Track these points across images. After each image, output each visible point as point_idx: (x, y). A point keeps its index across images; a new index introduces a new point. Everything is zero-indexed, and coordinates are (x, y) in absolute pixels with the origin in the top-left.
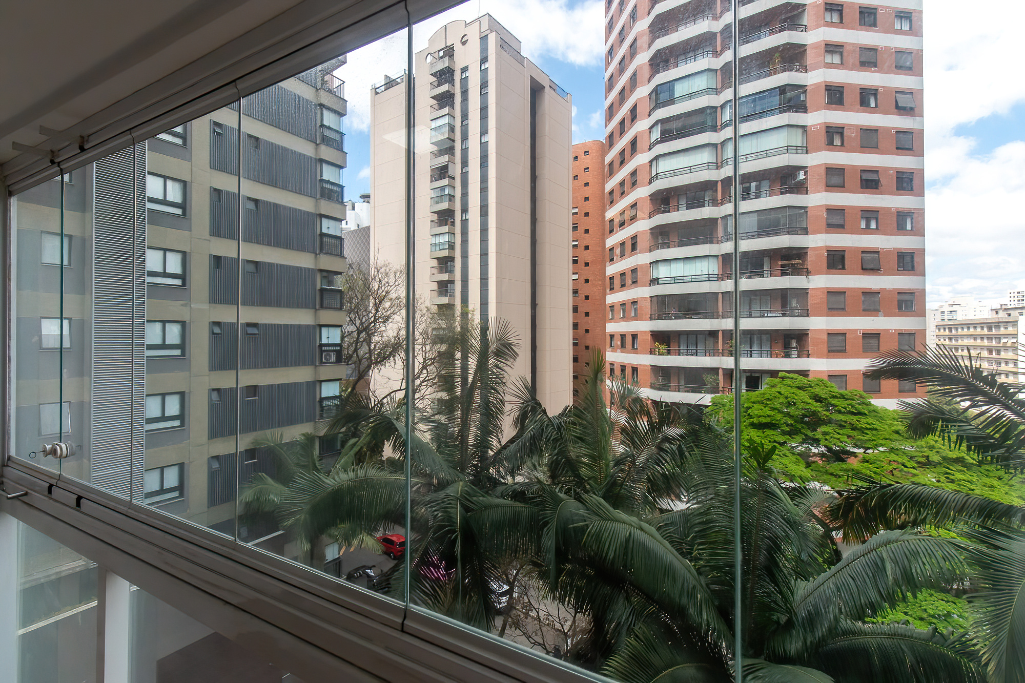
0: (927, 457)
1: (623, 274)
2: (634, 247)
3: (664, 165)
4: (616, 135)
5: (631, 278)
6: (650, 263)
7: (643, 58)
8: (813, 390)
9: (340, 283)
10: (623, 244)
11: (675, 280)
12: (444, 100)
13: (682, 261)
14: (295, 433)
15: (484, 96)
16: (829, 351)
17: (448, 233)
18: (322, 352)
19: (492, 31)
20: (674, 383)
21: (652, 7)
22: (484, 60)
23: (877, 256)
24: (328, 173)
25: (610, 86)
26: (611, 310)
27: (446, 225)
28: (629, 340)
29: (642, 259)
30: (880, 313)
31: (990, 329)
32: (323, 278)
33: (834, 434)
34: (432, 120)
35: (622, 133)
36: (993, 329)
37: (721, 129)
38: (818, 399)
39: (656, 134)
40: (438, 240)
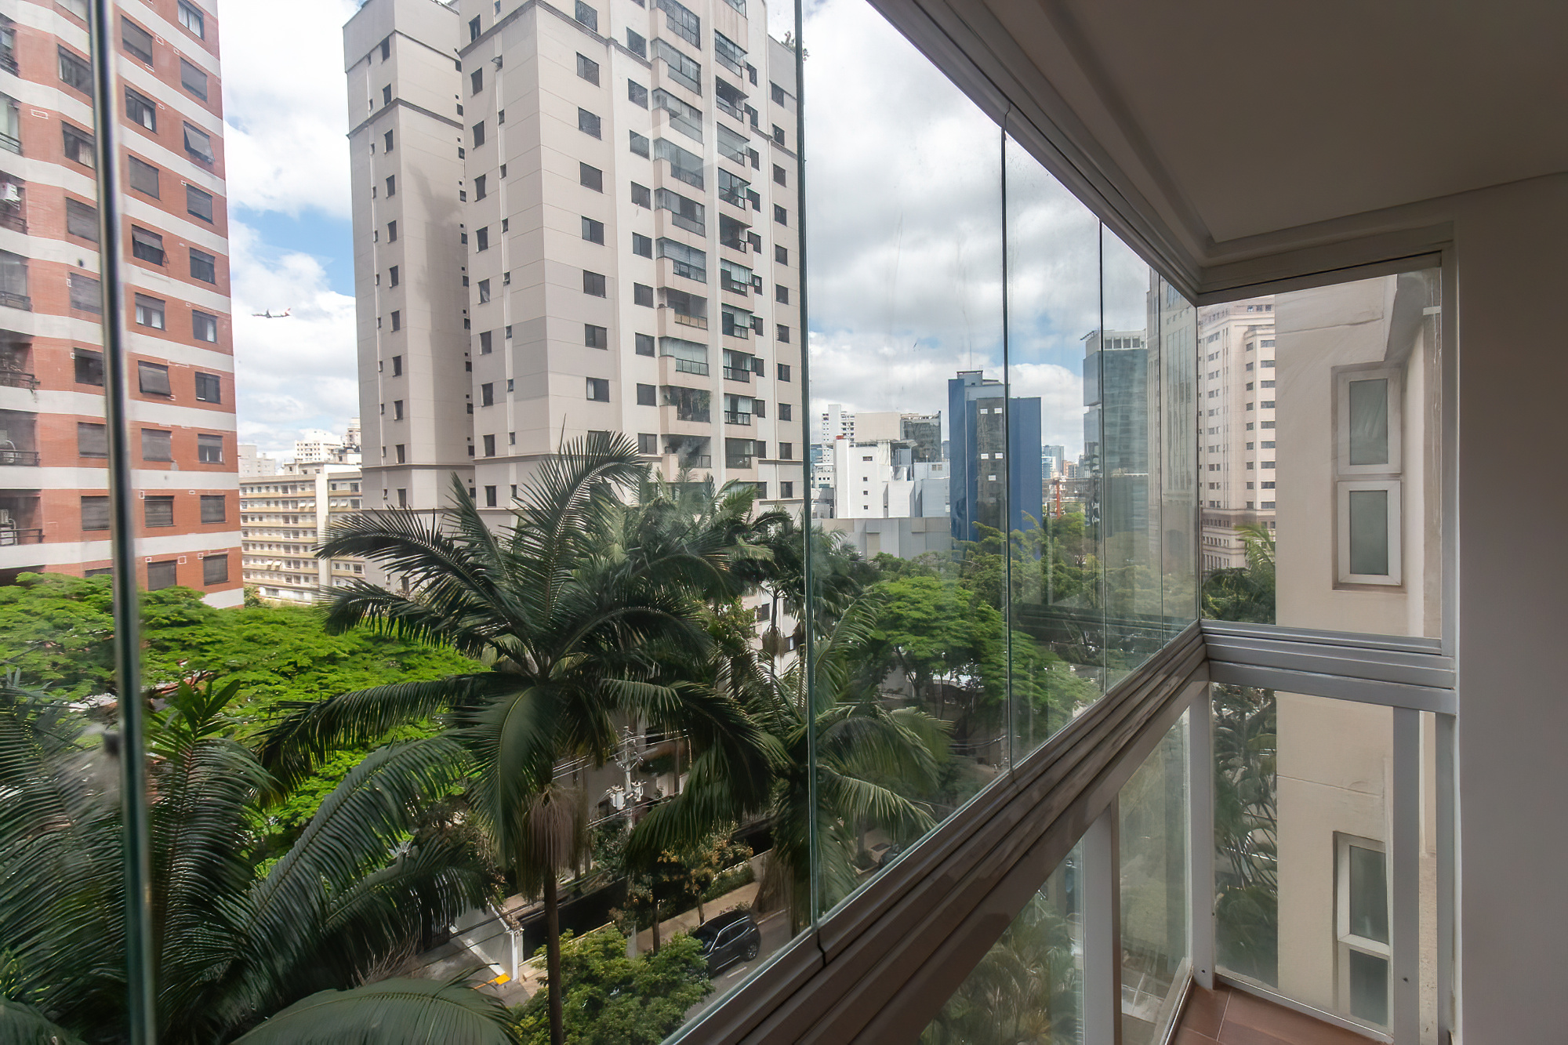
0: (295, 663)
8: (102, 598)
16: (84, 529)
23: (165, 372)
30: (173, 465)
31: (285, 489)
33: (154, 664)
36: (289, 491)
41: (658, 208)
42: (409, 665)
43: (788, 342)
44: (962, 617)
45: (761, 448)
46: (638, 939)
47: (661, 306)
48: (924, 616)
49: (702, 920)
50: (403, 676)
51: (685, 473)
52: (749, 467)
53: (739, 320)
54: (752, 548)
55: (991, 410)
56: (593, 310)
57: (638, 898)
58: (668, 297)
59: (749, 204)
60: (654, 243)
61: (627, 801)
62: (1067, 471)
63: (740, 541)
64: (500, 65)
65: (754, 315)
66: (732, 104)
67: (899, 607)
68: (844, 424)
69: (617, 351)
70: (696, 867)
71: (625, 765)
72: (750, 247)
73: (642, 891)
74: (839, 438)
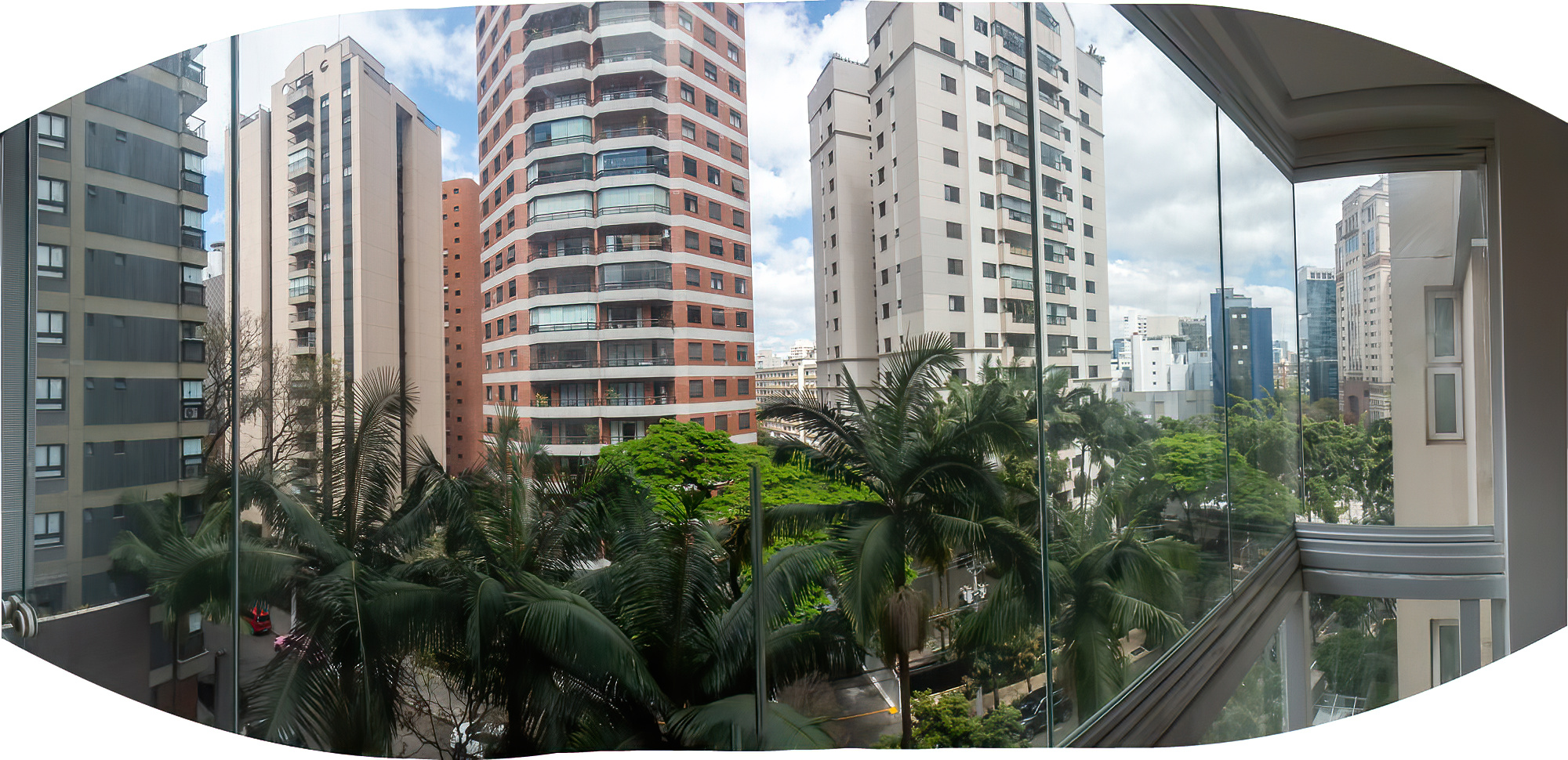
1: (500, 321)
2: (513, 293)
3: (542, 208)
4: (491, 171)
5: (510, 325)
6: (530, 310)
7: (518, 94)
9: (199, 335)
10: (500, 288)
11: (555, 328)
12: (302, 133)
13: (561, 308)
14: (158, 492)
15: (346, 126)
16: (691, 397)
17: (308, 276)
18: (184, 407)
19: (354, 55)
20: (555, 436)
21: (527, 43)
22: (346, 86)
23: (722, 313)
24: (190, 219)
25: (484, 119)
26: (488, 360)
27: (306, 268)
28: (508, 392)
29: (520, 305)
30: (726, 363)
31: (781, 375)
32: (184, 330)
33: (703, 473)
34: (290, 155)
35: (498, 170)
37: (597, 178)
38: (692, 440)
39: (534, 175)
40: (297, 284)
41: (998, 173)
42: (832, 488)
43: (1093, 265)
44: (1218, 461)
45: (1074, 341)
46: (984, 699)
47: (1001, 242)
48: (1192, 462)
49: (1030, 689)
50: (830, 495)
51: (1016, 360)
52: (1065, 355)
53: (1057, 249)
54: (1065, 415)
55: (1239, 316)
56: (952, 248)
57: (980, 669)
58: (1005, 235)
59: (1063, 166)
60: (995, 198)
61: (974, 597)
62: (1290, 358)
63: (1057, 409)
64: (893, 93)
65: (1068, 246)
66: (1051, 96)
67: (1174, 456)
68: (1140, 324)
69: (970, 276)
70: (1023, 651)
71: (973, 571)
72: (1064, 197)
73: (983, 665)
74: (1135, 334)
